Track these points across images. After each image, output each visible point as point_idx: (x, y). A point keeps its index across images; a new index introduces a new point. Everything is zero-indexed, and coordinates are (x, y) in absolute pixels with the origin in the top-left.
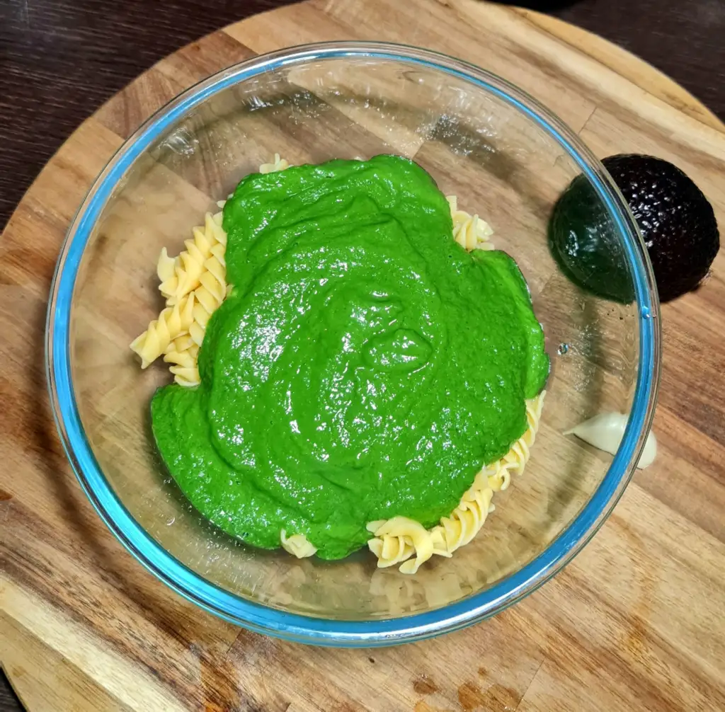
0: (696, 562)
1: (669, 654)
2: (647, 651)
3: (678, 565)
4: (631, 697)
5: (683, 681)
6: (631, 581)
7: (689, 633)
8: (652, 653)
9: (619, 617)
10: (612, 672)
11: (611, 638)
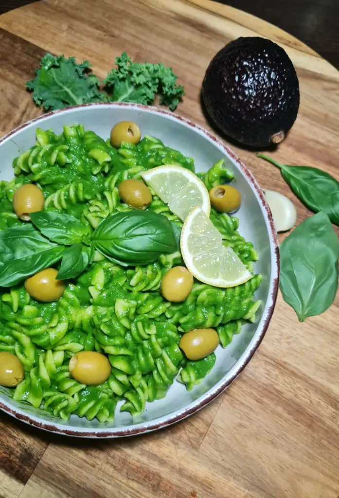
0: (322, 322)
1: (309, 383)
2: (294, 383)
3: (311, 325)
4: (285, 415)
5: (320, 401)
6: (280, 339)
7: (321, 368)
8: (298, 385)
9: (273, 363)
10: (272, 399)
11: (269, 377)
